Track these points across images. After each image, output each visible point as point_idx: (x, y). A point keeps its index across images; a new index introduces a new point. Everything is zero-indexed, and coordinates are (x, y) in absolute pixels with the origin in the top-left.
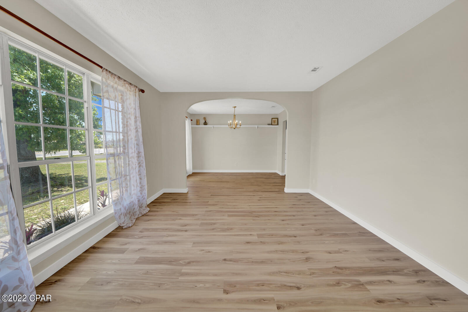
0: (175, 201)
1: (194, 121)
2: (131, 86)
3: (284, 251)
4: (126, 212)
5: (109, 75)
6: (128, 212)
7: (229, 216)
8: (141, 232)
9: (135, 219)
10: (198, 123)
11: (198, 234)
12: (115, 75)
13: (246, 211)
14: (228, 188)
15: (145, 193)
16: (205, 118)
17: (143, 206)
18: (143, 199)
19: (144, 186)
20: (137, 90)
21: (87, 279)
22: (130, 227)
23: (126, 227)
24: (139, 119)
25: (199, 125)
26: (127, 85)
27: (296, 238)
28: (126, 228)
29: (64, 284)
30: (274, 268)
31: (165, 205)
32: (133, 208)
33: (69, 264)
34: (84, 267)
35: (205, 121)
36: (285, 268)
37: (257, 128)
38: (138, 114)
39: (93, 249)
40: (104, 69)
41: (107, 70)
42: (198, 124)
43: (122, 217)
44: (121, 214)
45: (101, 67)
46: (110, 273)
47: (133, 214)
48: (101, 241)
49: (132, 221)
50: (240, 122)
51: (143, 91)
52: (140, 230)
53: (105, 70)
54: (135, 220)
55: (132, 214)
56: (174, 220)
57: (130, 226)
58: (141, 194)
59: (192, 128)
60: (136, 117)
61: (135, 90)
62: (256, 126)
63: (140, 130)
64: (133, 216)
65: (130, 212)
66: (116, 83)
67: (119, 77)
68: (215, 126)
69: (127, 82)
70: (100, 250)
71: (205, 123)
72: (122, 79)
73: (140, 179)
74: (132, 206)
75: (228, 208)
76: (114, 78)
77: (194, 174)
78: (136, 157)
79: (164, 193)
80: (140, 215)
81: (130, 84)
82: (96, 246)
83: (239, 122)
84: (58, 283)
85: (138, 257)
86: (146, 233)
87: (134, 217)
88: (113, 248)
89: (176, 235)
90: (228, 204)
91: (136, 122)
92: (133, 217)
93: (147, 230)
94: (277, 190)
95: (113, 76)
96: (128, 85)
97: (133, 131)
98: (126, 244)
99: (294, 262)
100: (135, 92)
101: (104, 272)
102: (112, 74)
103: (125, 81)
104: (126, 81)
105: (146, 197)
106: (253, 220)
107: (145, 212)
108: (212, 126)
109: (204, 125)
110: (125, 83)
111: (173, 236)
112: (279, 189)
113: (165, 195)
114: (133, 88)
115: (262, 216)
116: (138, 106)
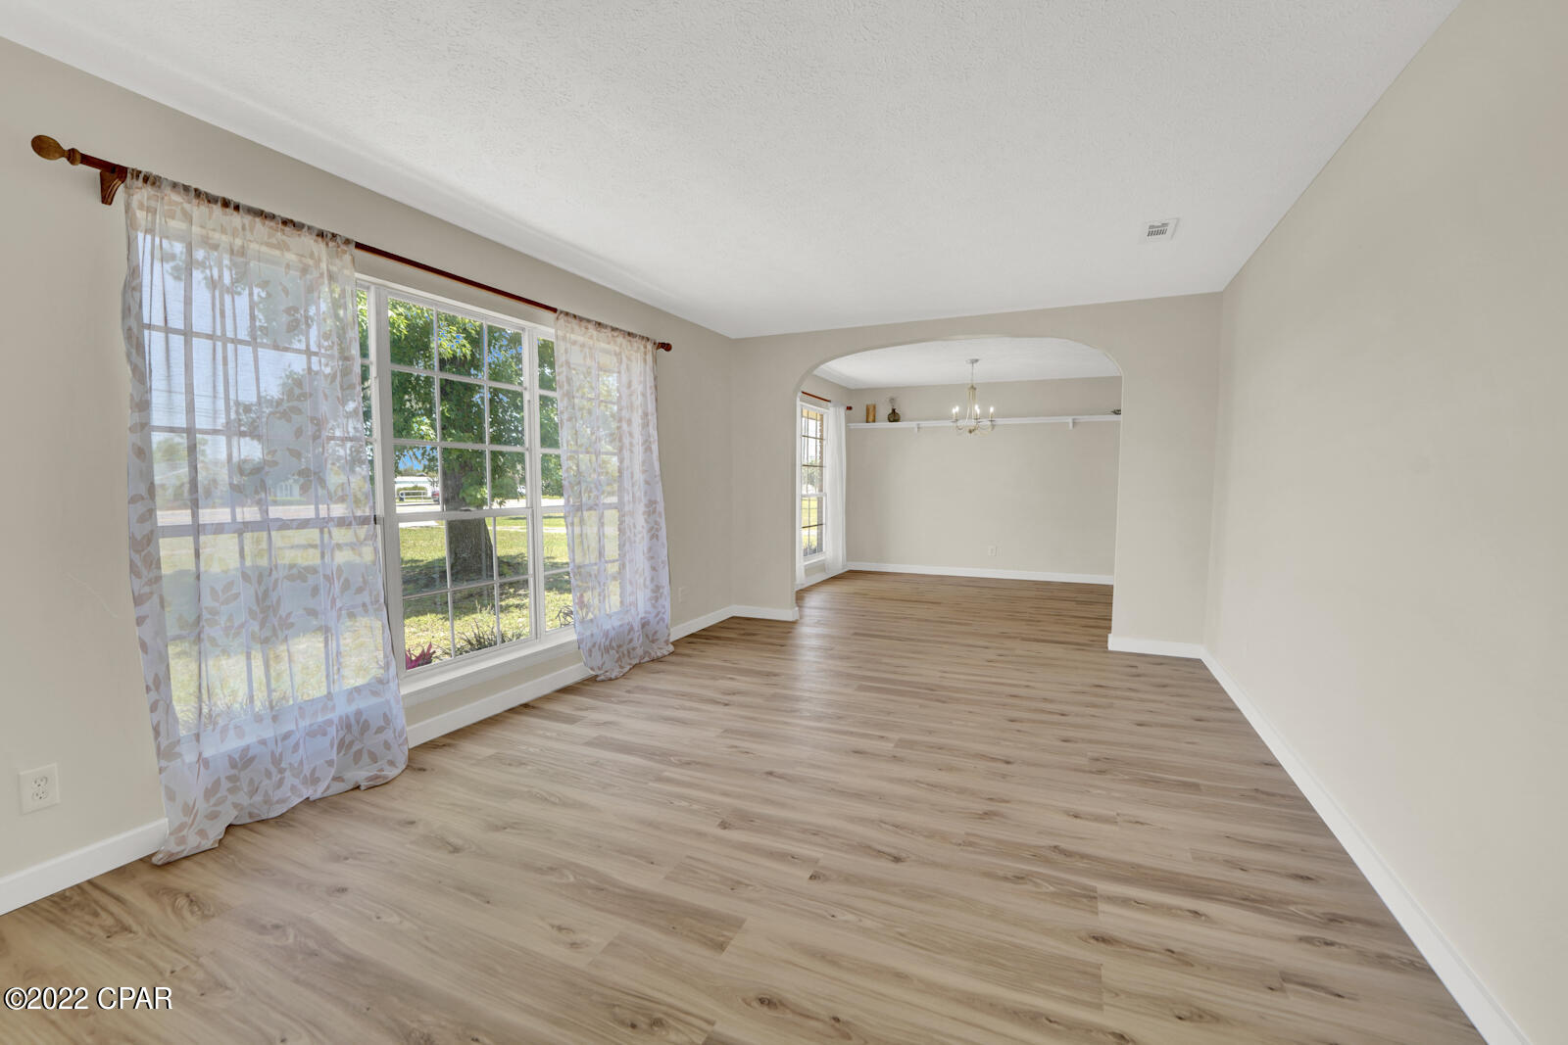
0: (749, 638)
1: (859, 411)
2: (632, 339)
3: (935, 786)
4: (608, 643)
5: (574, 322)
6: (614, 644)
7: (861, 688)
8: (629, 692)
9: (630, 664)
10: (870, 415)
11: (751, 715)
12: (589, 321)
13: (923, 683)
14: (919, 620)
15: (664, 607)
16: (892, 400)
17: (657, 640)
18: (658, 623)
19: (663, 587)
20: (649, 346)
21: (491, 751)
22: (611, 680)
23: (602, 677)
24: (653, 419)
25: (874, 421)
26: (620, 339)
27: (1009, 766)
28: (603, 681)
29: (453, 751)
30: (873, 811)
31: (716, 644)
32: (630, 637)
33: (474, 724)
34: (497, 733)
35: (894, 410)
36: (902, 816)
37: (1071, 425)
38: (651, 407)
39: (526, 707)
40: (561, 312)
41: (567, 314)
42: (871, 418)
43: (596, 653)
44: (594, 646)
45: (554, 310)
46: (531, 750)
47: (629, 652)
48: (547, 698)
49: (621, 667)
50: (992, 410)
51: (667, 347)
52: (628, 688)
53: (562, 315)
54: (628, 667)
55: (626, 652)
56: (714, 678)
57: (613, 677)
58: (654, 606)
59: (848, 431)
60: (646, 414)
61: (645, 347)
62: (1069, 420)
63: (655, 447)
64: (626, 657)
65: (619, 646)
66: (591, 337)
67: (599, 324)
68: (923, 424)
69: (621, 331)
70: (534, 711)
71: (894, 417)
72: (606, 327)
73: (654, 569)
74: (626, 632)
75: (877, 671)
76: (587, 328)
77: (851, 575)
78: (644, 513)
79: (733, 618)
80: (647, 659)
81: (629, 334)
82: (531, 704)
83: (984, 408)
84: (447, 748)
85: (596, 735)
86: (637, 696)
87: (629, 661)
88: (560, 712)
89: (697, 710)
90: (885, 660)
91: (645, 425)
92: (626, 660)
93: (644, 690)
94: (1081, 640)
95: (584, 324)
96: (624, 337)
97: (639, 449)
98: (587, 709)
99: (942, 811)
100: (645, 354)
101: (524, 748)
102: (581, 319)
103: (614, 329)
104: (617, 329)
105: (667, 617)
106: (921, 706)
107: (659, 654)
108: (914, 424)
109: (890, 421)
110: (615, 334)
111: (691, 709)
112: (1091, 638)
113: (734, 622)
114: (637, 344)
115: (958, 701)
116: (651, 387)
